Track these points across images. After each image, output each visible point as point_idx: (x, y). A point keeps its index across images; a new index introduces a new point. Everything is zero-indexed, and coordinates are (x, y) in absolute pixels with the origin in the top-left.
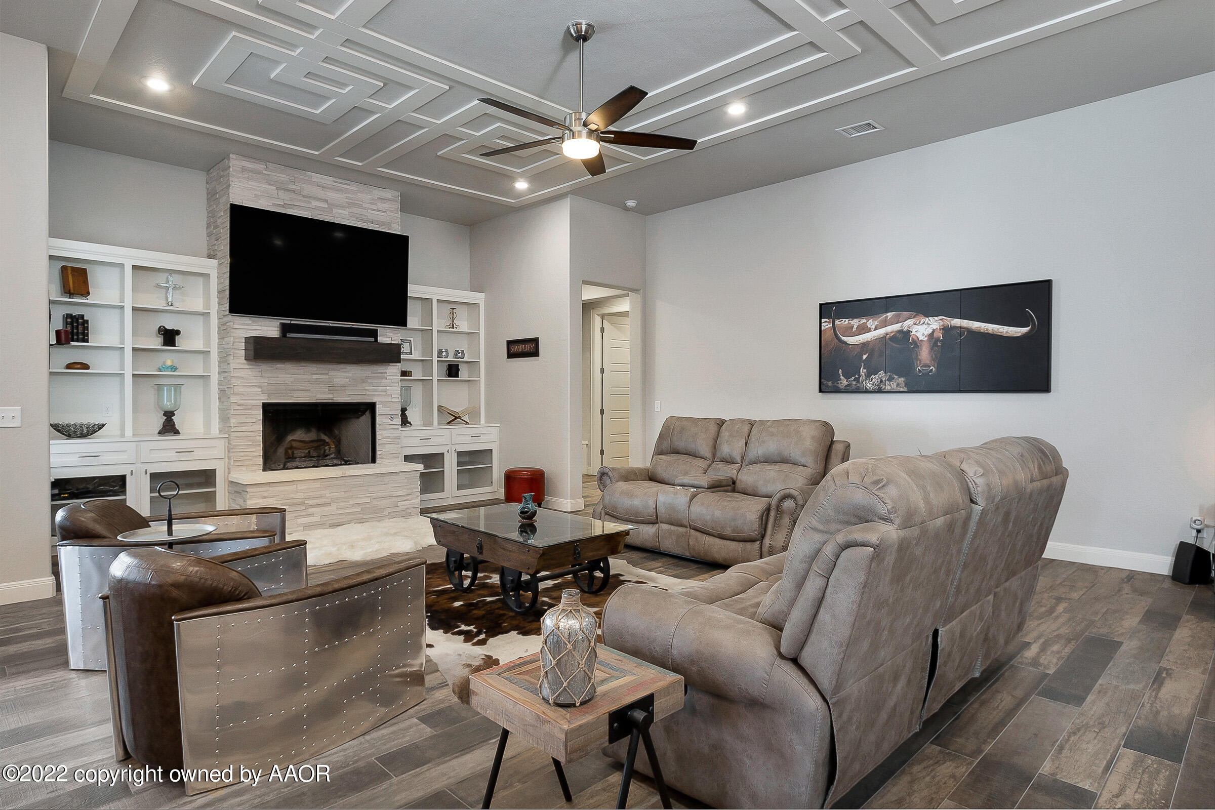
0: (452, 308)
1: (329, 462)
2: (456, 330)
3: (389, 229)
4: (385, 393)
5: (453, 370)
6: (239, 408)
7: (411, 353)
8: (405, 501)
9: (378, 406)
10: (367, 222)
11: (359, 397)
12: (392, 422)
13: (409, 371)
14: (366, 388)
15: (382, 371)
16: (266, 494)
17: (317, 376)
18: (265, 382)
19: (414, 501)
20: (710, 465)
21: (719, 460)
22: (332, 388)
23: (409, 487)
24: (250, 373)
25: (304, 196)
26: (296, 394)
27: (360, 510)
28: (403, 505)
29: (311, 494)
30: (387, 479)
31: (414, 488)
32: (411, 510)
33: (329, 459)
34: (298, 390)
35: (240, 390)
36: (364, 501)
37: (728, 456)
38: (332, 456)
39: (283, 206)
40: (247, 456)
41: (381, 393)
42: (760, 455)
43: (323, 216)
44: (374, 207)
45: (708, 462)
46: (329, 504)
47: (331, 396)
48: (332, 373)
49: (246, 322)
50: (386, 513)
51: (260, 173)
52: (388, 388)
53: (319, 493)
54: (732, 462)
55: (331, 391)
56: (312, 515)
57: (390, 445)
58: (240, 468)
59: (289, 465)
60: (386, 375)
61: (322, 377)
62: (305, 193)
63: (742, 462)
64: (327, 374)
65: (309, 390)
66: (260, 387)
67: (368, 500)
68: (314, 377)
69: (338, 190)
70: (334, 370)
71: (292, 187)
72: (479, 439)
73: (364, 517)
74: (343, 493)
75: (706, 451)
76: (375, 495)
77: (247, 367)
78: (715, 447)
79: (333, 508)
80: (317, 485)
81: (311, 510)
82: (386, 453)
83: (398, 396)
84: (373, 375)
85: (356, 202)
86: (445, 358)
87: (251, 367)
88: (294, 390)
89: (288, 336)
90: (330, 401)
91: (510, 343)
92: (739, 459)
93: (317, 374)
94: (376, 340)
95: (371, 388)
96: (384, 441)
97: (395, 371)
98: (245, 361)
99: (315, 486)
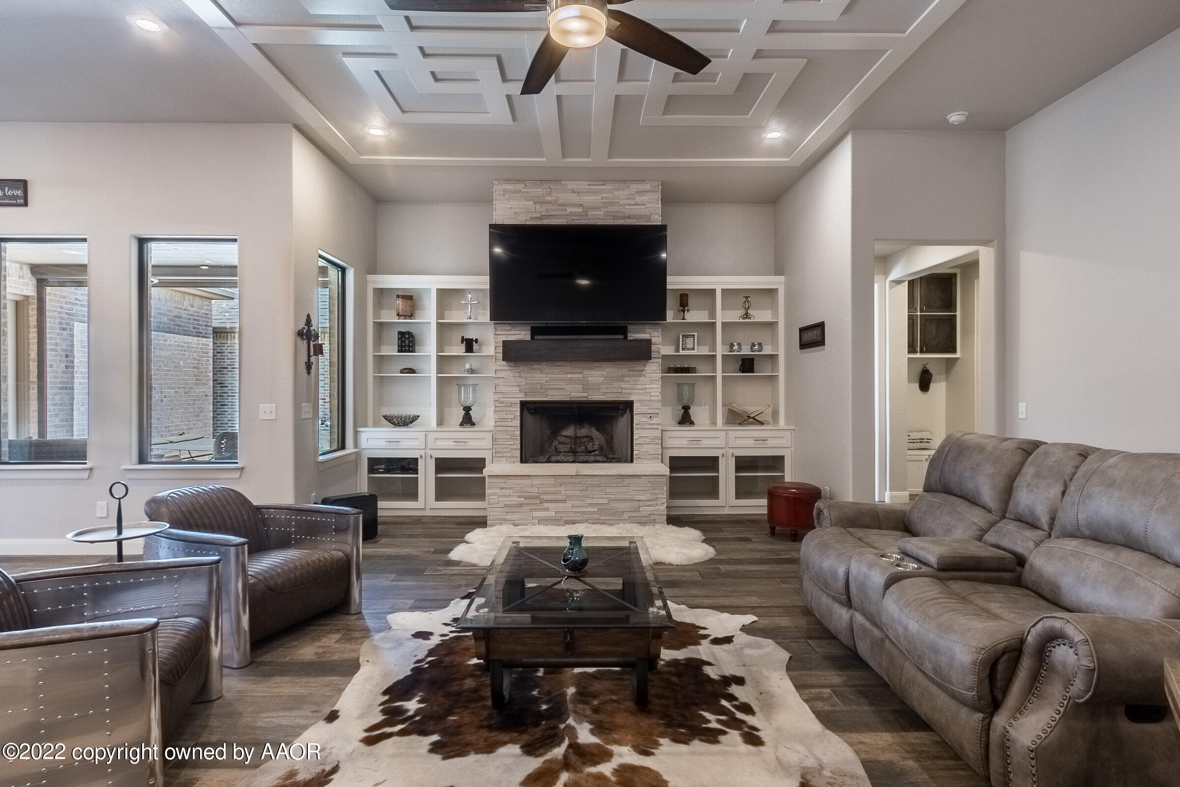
0: (746, 297)
1: (592, 458)
2: (749, 320)
3: (648, 221)
4: (644, 391)
5: (747, 365)
6: (500, 405)
7: (693, 349)
8: (648, 506)
9: (635, 405)
10: (624, 218)
11: (616, 395)
12: (650, 422)
13: (692, 368)
14: (622, 386)
15: (640, 369)
16: (503, 485)
17: (572, 376)
18: (522, 382)
19: (659, 507)
20: (993, 524)
21: (1012, 517)
22: (586, 387)
23: (653, 492)
24: (510, 373)
25: (559, 205)
26: (551, 393)
27: (596, 510)
28: (645, 510)
29: (546, 489)
30: (627, 481)
31: (661, 494)
32: (656, 517)
33: (593, 456)
34: (553, 389)
35: (502, 389)
36: (600, 501)
37: (1027, 511)
38: (596, 453)
39: (540, 218)
40: (507, 448)
41: (637, 391)
42: (1081, 522)
43: (581, 221)
44: (632, 202)
45: (992, 517)
46: (564, 501)
47: (585, 394)
48: (586, 372)
49: (506, 328)
50: (626, 516)
51: (520, 192)
52: (647, 386)
53: (553, 489)
54: (1033, 525)
55: (585, 390)
56: (547, 509)
57: (649, 445)
58: (501, 459)
59: (553, 458)
60: (644, 373)
61: (577, 376)
62: (561, 202)
63: (1051, 529)
64: (581, 373)
65: (564, 389)
66: (518, 386)
67: (605, 501)
68: (569, 376)
69: (596, 193)
70: (589, 369)
71: (548, 198)
72: (767, 444)
73: (601, 518)
74: (579, 492)
75: (988, 495)
76: (612, 496)
77: (507, 368)
78: (1008, 492)
79: (568, 505)
80: (552, 481)
81: (546, 505)
82: (644, 453)
83: (658, 394)
84: (631, 373)
85: (614, 200)
86: (738, 352)
87: (511, 368)
88: (549, 389)
89: (535, 338)
90: (585, 399)
91: (802, 330)
92: (1044, 520)
93: (571, 373)
94: (626, 337)
95: (628, 386)
96: (641, 441)
97: (654, 368)
98: (504, 363)
99: (550, 482)
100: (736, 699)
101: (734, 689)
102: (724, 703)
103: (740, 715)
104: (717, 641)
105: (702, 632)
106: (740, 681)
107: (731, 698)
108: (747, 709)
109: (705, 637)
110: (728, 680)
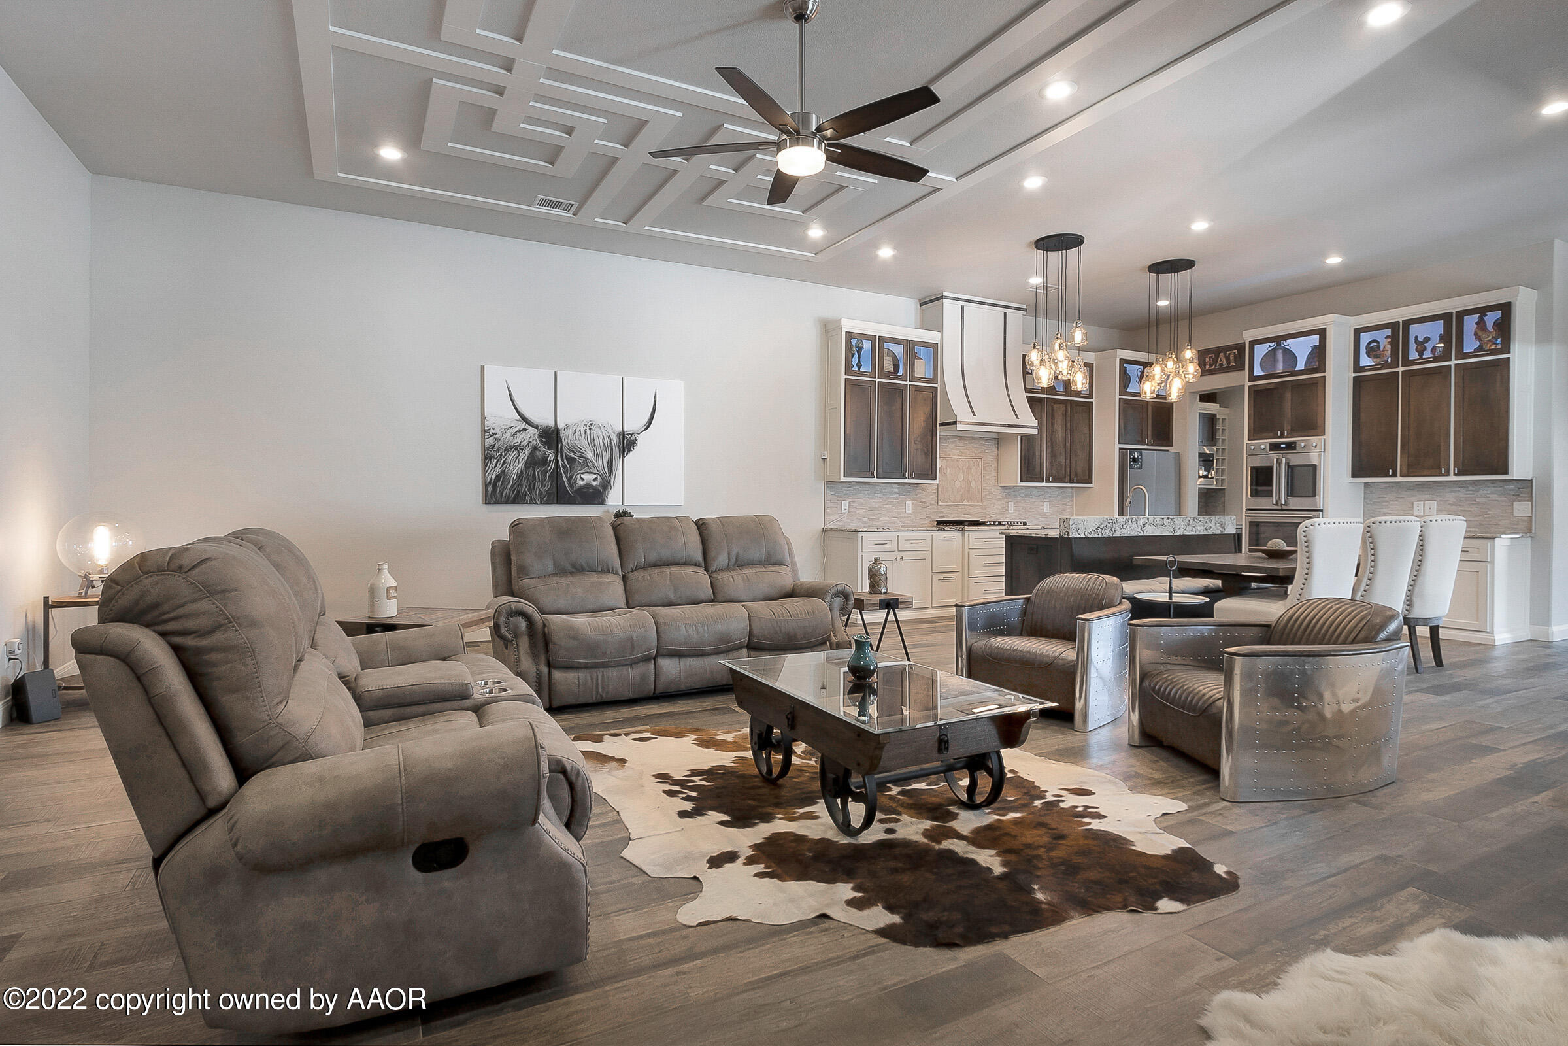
100: (683, 799)
101: (688, 806)
102: (694, 794)
103: (677, 788)
104: (731, 857)
105: (760, 868)
106: (683, 814)
107: (688, 799)
108: (671, 793)
109: (750, 861)
110: (697, 812)
